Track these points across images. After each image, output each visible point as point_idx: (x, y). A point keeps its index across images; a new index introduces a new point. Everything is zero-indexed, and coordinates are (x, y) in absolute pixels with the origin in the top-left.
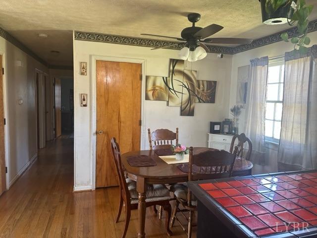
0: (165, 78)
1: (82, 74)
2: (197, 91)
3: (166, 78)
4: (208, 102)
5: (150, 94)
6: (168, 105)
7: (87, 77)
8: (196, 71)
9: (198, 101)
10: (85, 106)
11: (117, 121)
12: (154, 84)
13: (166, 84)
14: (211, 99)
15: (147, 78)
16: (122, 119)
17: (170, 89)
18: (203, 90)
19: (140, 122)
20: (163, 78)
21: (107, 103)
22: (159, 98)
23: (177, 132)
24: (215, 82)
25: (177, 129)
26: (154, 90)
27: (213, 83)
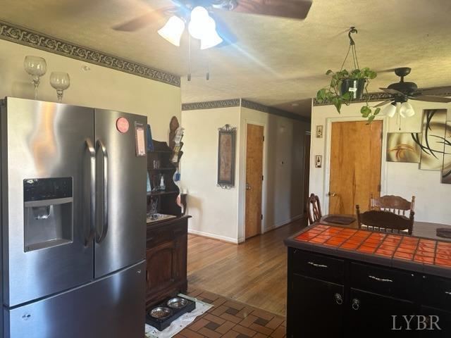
0: (415, 135)
1: (318, 137)
3: (417, 134)
5: (393, 154)
6: (420, 168)
7: (322, 140)
10: (319, 167)
11: (351, 184)
12: (399, 142)
13: (417, 141)
15: (389, 135)
16: (357, 182)
17: (422, 147)
19: (379, 187)
20: (412, 134)
21: (341, 164)
23: (413, 201)
25: (413, 197)
26: (399, 149)
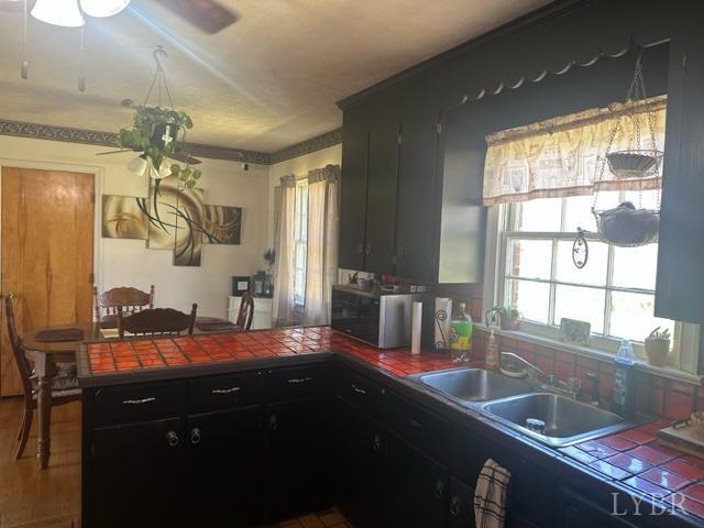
0: (141, 201)
2: (206, 223)
3: (144, 200)
4: (227, 242)
5: (112, 227)
6: (147, 246)
8: (202, 190)
9: (207, 240)
11: (45, 276)
12: (119, 210)
13: (144, 210)
14: (234, 237)
16: (55, 272)
17: (151, 218)
18: (217, 222)
19: (92, 276)
20: (137, 199)
21: (23, 243)
22: (130, 234)
23: (152, 292)
24: (239, 210)
25: (153, 287)
26: (119, 219)
27: (235, 211)
